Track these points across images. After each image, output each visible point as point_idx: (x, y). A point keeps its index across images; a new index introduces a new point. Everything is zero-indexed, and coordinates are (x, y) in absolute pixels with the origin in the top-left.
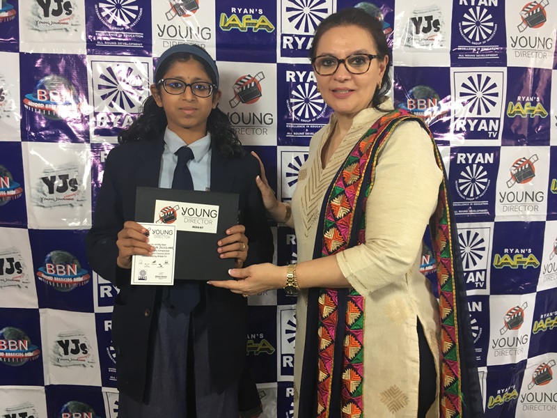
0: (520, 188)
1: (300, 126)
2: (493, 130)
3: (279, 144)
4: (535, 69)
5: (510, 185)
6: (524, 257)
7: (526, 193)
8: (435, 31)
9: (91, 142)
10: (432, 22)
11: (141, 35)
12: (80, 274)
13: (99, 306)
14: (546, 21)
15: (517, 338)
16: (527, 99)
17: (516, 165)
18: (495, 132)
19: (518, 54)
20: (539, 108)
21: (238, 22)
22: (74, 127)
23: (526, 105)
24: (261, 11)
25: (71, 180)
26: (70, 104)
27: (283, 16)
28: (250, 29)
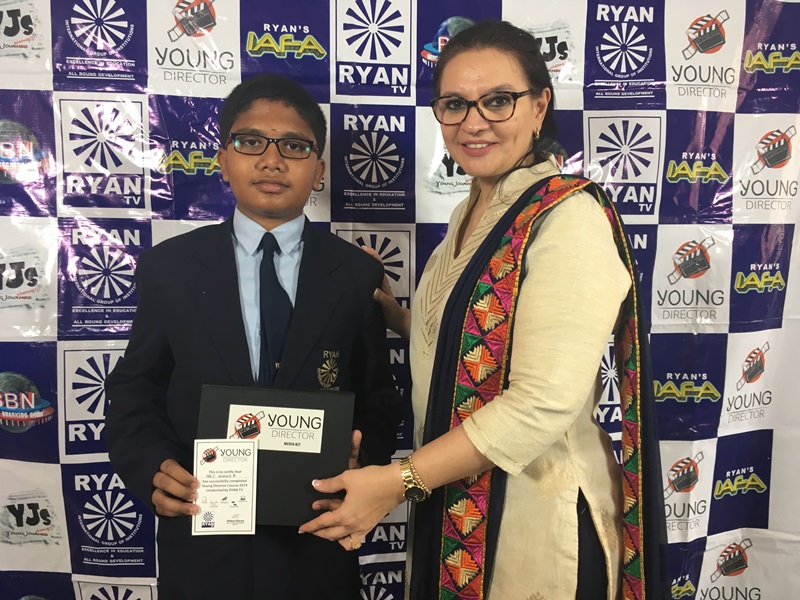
0: (688, 284)
1: (364, 193)
2: (646, 201)
3: (334, 219)
4: (708, 113)
5: (673, 280)
6: (696, 385)
7: (698, 292)
8: (561, 58)
9: (59, 216)
10: (556, 45)
11: (131, 63)
12: (39, 407)
13: (67, 453)
14: (724, 43)
15: (689, 505)
16: (697, 157)
17: (681, 252)
18: (649, 204)
19: (682, 92)
20: (716, 170)
21: (273, 43)
22: (34, 194)
23: (696, 165)
24: (306, 29)
25: (28, 270)
26: (29, 161)
27: (338, 36)
28: (291, 55)
